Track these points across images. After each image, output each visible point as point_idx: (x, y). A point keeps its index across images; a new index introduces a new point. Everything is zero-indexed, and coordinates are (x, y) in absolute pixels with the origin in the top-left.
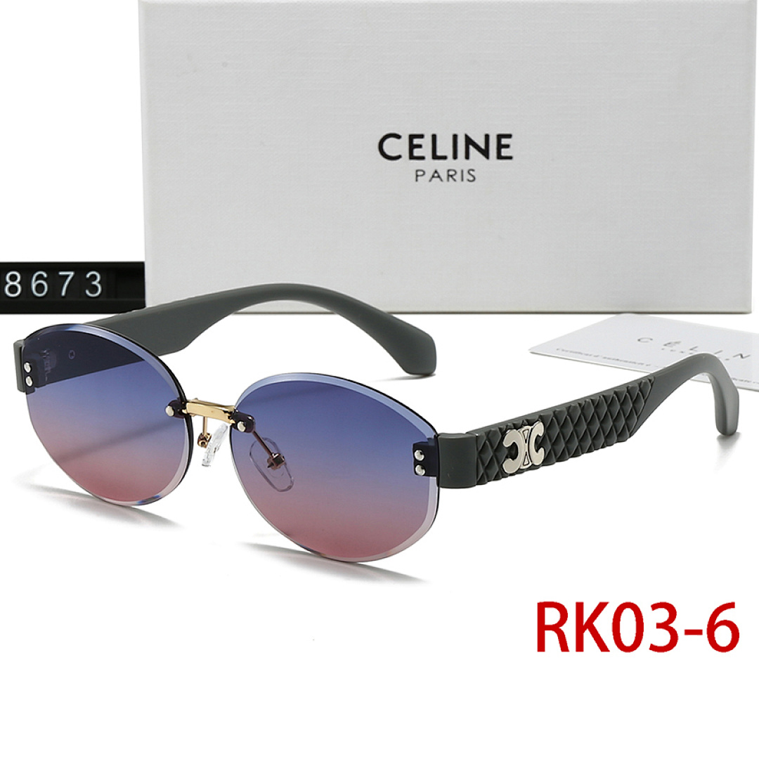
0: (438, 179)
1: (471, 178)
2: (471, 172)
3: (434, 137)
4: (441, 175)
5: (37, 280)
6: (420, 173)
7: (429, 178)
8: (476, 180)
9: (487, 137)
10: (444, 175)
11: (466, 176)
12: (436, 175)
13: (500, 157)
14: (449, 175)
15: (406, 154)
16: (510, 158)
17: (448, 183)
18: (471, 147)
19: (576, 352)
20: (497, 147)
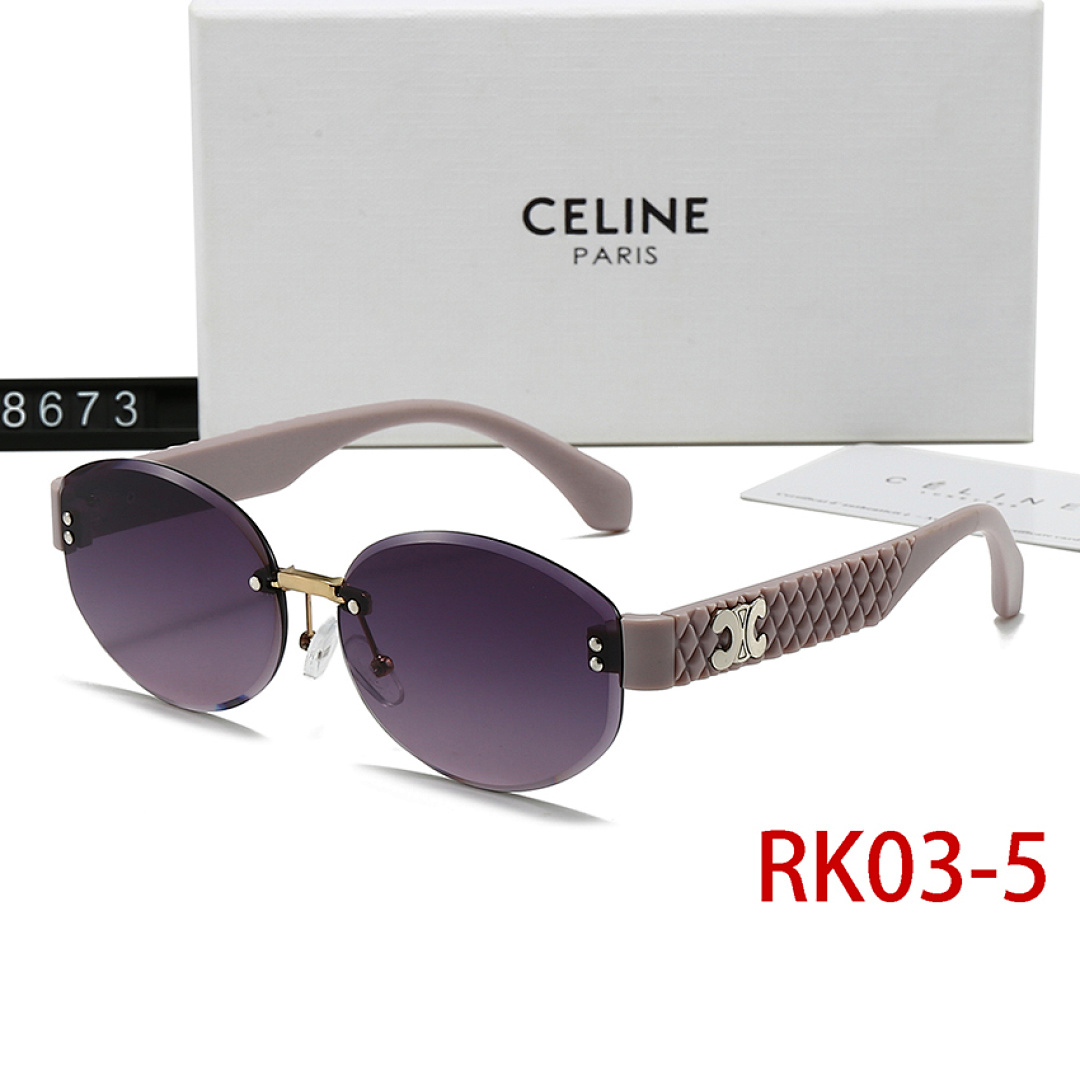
0: (605, 261)
1: (651, 259)
2: (651, 251)
3: (600, 203)
4: (609, 255)
5: (47, 403)
6: (580, 252)
7: (593, 259)
8: (659, 261)
9: (673, 202)
10: (613, 255)
11: (644, 256)
12: (603, 255)
13: (690, 229)
14: (620, 255)
15: (560, 226)
16: (705, 231)
17: (620, 266)
18: (651, 217)
19: (805, 498)
20: (687, 215)
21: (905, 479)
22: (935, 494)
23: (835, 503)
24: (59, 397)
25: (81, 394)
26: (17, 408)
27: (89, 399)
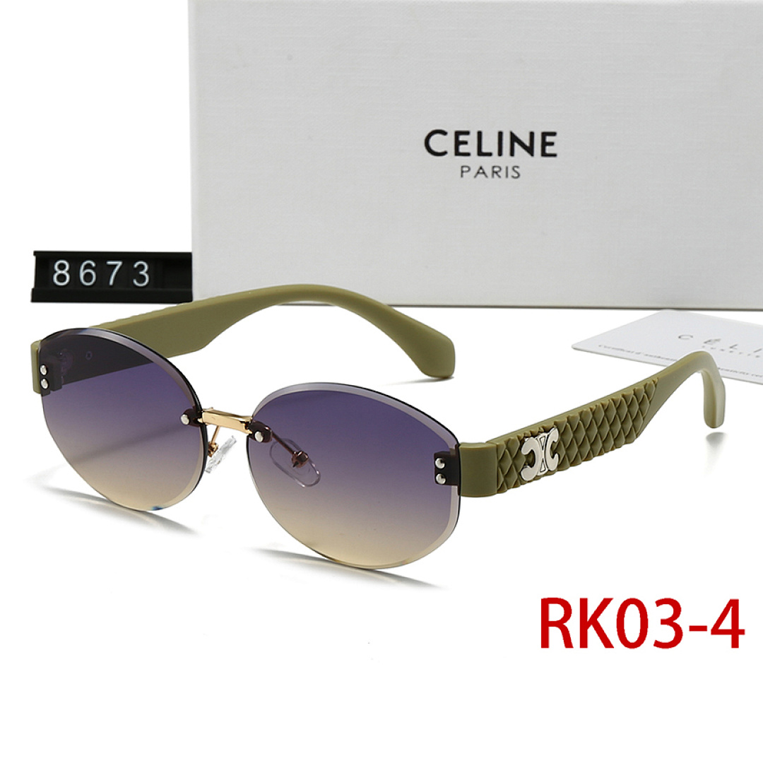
0: (483, 176)
1: (516, 175)
2: (516, 169)
3: (480, 134)
4: (486, 171)
5: (85, 269)
6: (465, 169)
7: (474, 174)
8: (521, 176)
9: (532, 134)
10: (489, 171)
11: (511, 173)
12: (481, 171)
13: (544, 154)
14: (494, 172)
15: (451, 150)
16: (554, 155)
17: (493, 180)
18: (516, 145)
19: (618, 349)
20: (542, 144)
21: (692, 337)
22: (712, 348)
23: (639, 353)
24: (93, 265)
25: (109, 263)
26: (64, 272)
27: (115, 266)
